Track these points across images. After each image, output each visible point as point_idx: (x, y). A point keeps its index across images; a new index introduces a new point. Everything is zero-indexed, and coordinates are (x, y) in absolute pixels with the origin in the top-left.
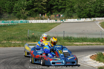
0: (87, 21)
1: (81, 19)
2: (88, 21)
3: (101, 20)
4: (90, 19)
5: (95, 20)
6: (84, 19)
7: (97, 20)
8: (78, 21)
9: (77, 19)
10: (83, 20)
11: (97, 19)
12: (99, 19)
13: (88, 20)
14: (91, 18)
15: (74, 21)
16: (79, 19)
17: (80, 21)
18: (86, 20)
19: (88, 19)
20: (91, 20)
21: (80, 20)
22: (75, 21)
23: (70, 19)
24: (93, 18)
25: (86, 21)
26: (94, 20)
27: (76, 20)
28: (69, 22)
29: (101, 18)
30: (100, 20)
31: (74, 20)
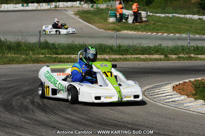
0: (42, 8)
1: (30, 4)
2: (44, 8)
3: (70, 7)
4: (47, 4)
5: (59, 7)
6: (36, 5)
7: (62, 6)
8: (22, 8)
9: (20, 5)
10: (33, 6)
11: (61, 4)
12: (66, 5)
13: (44, 6)
14: (50, 4)
15: (15, 9)
16: (25, 5)
17: (27, 8)
18: (39, 6)
19: (44, 4)
20: (49, 6)
21: (27, 6)
22: (17, 9)
23: (6, 5)
24: (53, 3)
25: (39, 8)
26: (56, 7)
27: (19, 7)
28: (5, 9)
29: (69, 4)
30: (67, 7)
31: (14, 6)
